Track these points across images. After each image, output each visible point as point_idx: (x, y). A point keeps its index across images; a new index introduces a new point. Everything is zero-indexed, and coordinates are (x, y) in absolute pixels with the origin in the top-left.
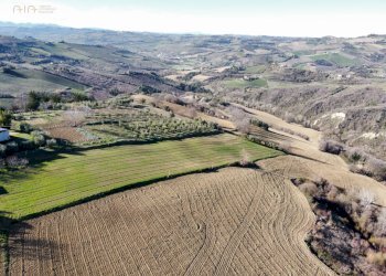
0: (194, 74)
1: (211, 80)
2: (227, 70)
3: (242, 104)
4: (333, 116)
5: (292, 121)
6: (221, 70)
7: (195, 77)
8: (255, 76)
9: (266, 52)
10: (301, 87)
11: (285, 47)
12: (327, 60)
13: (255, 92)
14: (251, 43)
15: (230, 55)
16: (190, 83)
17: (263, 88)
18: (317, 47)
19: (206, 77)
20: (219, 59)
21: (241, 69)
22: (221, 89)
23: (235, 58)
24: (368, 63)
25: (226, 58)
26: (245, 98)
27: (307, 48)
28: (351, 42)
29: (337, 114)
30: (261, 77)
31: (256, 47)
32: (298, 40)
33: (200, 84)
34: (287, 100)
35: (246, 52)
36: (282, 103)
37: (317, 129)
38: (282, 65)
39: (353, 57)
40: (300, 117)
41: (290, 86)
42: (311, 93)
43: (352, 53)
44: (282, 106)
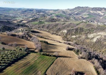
1: (28, 22)
3: (38, 29)
4: (64, 31)
5: (53, 34)
6: (31, 19)
7: (22, 22)
8: (41, 21)
9: (43, 13)
10: (54, 23)
11: (48, 12)
12: (59, 15)
13: (41, 25)
14: (39, 11)
15: (33, 14)
17: (44, 24)
18: (56, 12)
19: (26, 21)
20: (30, 16)
21: (37, 19)
22: (31, 25)
23: (35, 15)
24: (68, 16)
25: (32, 15)
26: (39, 27)
27: (54, 12)
28: (64, 11)
29: (65, 31)
30: (43, 21)
31: (40, 12)
32: (51, 10)
33: (24, 24)
34: (51, 27)
35: (38, 13)
37: (60, 36)
38: (48, 17)
39: (65, 15)
40: (55, 32)
41: (51, 23)
42: (57, 25)
43: (64, 14)
44: (50, 29)
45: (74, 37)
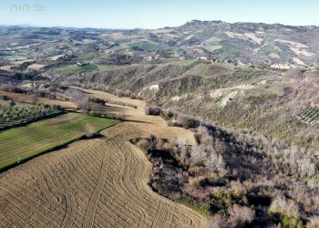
0: (29, 64)
1: (46, 68)
3: (80, 86)
4: (151, 88)
5: (122, 95)
6: (55, 58)
7: (30, 67)
8: (86, 62)
9: (92, 41)
10: (125, 68)
11: (107, 37)
12: (140, 46)
13: (89, 75)
14: (79, 35)
15: (61, 45)
16: (26, 72)
17: (95, 72)
18: (131, 37)
19: (41, 66)
20: (51, 49)
21: (73, 57)
22: (59, 76)
23: (66, 48)
24: (167, 47)
25: (57, 47)
26: (81, 81)
27: (124, 37)
28: (154, 33)
29: (153, 86)
30: (91, 62)
31: (84, 38)
32: (117, 31)
33: (36, 72)
34: (116, 79)
35: (75, 42)
36: (112, 82)
37: (141, 99)
38: (107, 52)
39: (157, 44)
40: (128, 92)
41: (116, 68)
42: (132, 72)
43: (156, 41)
44: (113, 85)
45: (177, 98)
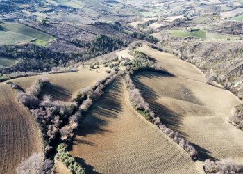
0: (152, 22)
2: (177, 20)
19: (159, 26)
21: (188, 19)
22: (166, 38)
26: (181, 49)
36: (211, 57)
44: (210, 61)
